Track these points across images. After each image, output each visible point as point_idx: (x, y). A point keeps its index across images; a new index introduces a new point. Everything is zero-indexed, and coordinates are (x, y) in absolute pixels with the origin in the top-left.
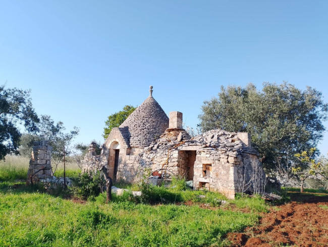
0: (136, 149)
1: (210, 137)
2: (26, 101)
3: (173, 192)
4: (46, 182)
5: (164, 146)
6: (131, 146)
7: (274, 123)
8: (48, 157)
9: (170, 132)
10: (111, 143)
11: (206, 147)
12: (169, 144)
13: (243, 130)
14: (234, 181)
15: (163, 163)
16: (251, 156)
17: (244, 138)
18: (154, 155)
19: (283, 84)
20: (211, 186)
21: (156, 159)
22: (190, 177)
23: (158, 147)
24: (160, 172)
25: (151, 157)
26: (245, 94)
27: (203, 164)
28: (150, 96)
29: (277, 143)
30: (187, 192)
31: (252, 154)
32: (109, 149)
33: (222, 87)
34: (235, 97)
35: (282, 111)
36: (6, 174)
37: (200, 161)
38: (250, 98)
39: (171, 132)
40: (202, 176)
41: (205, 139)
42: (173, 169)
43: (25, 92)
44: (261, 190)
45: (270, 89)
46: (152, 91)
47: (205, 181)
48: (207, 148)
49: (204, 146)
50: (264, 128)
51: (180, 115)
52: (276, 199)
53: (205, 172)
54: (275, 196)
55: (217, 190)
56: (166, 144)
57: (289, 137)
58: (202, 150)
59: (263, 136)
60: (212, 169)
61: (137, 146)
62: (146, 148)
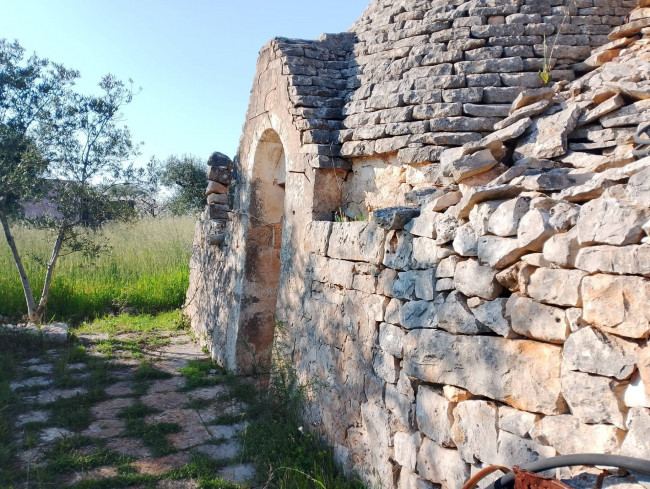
0: (377, 171)
6: (348, 149)
10: (255, 143)
32: (254, 185)
61: (383, 146)
62: (449, 156)
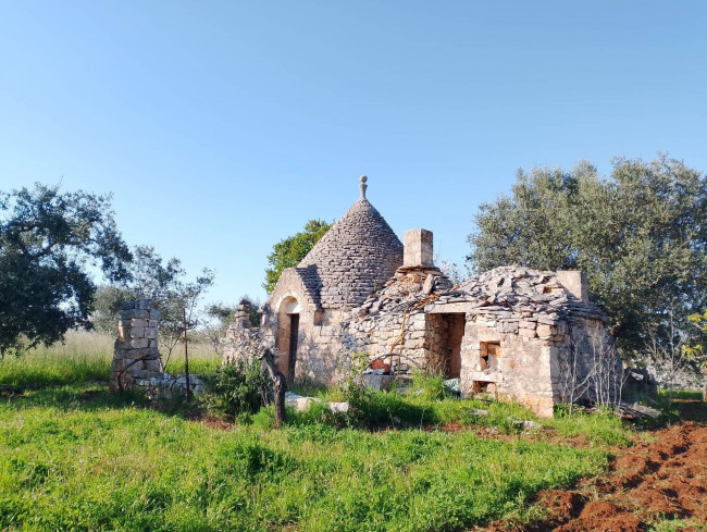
0: (333, 312)
1: (496, 282)
2: (104, 217)
3: (416, 403)
4: (150, 386)
5: (394, 304)
6: (324, 306)
7: (639, 247)
8: (152, 333)
9: (405, 273)
10: (281, 300)
11: (488, 304)
12: (404, 301)
13: (569, 265)
14: (552, 377)
15: (393, 340)
16: (588, 322)
17: (571, 283)
18: (373, 324)
19: (658, 159)
20: (500, 390)
21: (376, 333)
22: (452, 370)
23: (381, 308)
24: (387, 361)
25: (367, 330)
26: (572, 185)
27: (482, 343)
28: (361, 198)
29: (647, 293)
30: (448, 402)
31: (591, 319)
32: (278, 314)
33: (521, 173)
34: (549, 193)
35: (657, 221)
36: (69, 370)
37: (474, 336)
38: (583, 194)
39: (408, 275)
40: (479, 368)
41: (483, 288)
42: (415, 355)
43: (101, 200)
44: (612, 397)
45: (628, 173)
46: (365, 187)
47: (487, 379)
48: (490, 308)
49: (483, 302)
50: (616, 259)
51: (427, 237)
52: (647, 416)
53: (486, 358)
54: (644, 409)
55: (514, 398)
56: (398, 301)
57: (675, 278)
58: (477, 311)
59: (614, 278)
60: (502, 351)
61: (336, 306)
62: (354, 310)
